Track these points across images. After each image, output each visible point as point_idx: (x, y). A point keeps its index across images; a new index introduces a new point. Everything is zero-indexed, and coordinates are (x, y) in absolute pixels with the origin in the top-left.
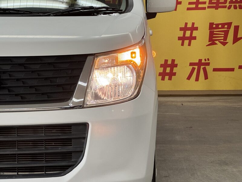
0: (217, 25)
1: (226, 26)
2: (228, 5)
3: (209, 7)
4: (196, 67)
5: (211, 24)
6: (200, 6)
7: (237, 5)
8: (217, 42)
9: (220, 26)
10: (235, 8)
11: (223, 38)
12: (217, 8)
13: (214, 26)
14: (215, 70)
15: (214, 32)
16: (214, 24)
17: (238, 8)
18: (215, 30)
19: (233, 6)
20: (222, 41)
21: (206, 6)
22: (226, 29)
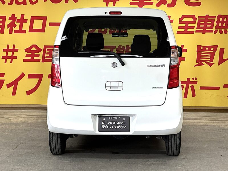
0: (204, 48)
1: (212, 49)
2: (214, 29)
3: (197, 31)
4: (185, 85)
5: (199, 47)
6: (189, 30)
7: (223, 30)
8: (204, 63)
9: (207, 49)
10: (221, 32)
11: (209, 59)
12: (204, 32)
13: (202, 48)
14: (202, 88)
15: (202, 54)
16: (202, 47)
17: (223, 32)
18: (202, 52)
19: (218, 31)
20: (209, 62)
21: (194, 30)
22: (212, 51)
